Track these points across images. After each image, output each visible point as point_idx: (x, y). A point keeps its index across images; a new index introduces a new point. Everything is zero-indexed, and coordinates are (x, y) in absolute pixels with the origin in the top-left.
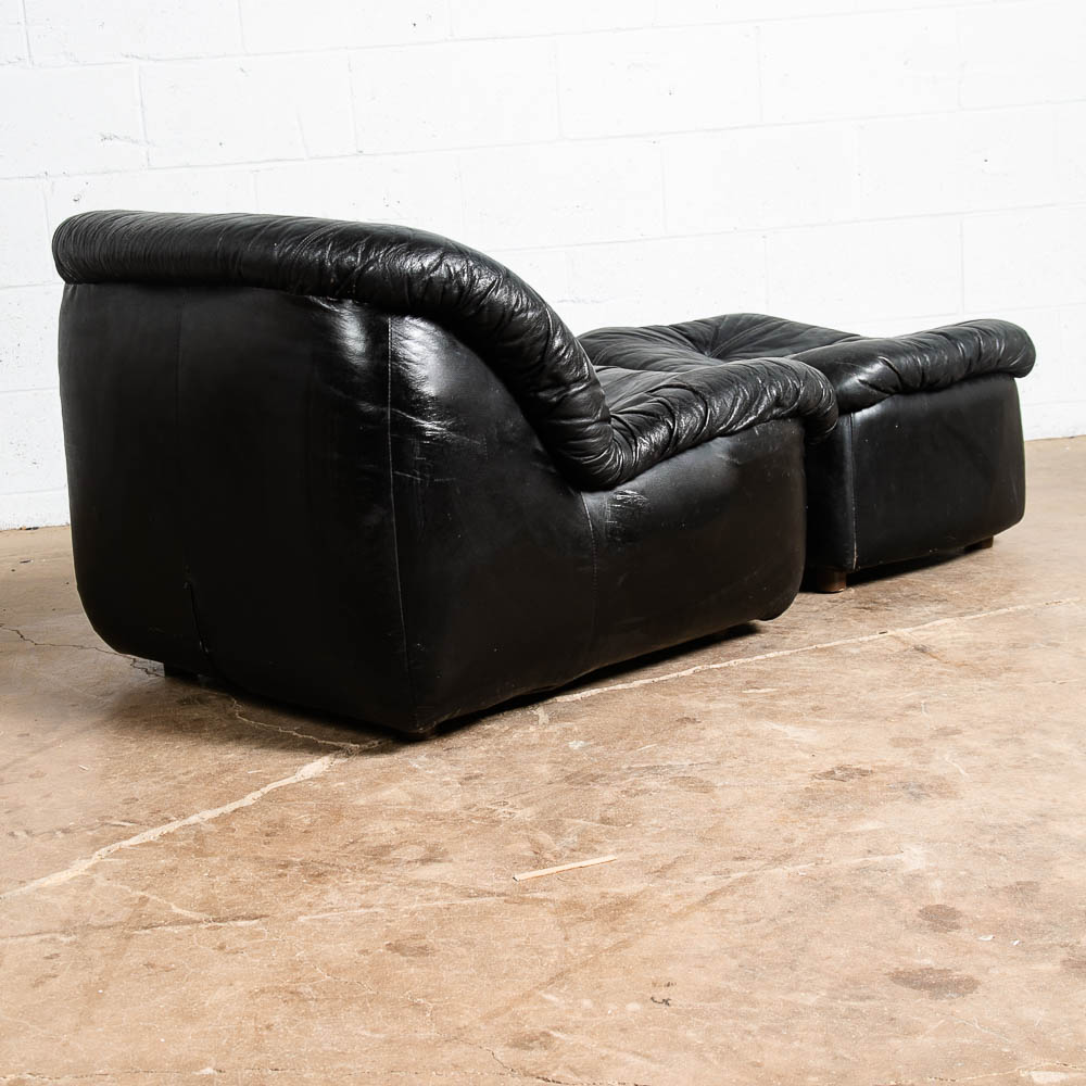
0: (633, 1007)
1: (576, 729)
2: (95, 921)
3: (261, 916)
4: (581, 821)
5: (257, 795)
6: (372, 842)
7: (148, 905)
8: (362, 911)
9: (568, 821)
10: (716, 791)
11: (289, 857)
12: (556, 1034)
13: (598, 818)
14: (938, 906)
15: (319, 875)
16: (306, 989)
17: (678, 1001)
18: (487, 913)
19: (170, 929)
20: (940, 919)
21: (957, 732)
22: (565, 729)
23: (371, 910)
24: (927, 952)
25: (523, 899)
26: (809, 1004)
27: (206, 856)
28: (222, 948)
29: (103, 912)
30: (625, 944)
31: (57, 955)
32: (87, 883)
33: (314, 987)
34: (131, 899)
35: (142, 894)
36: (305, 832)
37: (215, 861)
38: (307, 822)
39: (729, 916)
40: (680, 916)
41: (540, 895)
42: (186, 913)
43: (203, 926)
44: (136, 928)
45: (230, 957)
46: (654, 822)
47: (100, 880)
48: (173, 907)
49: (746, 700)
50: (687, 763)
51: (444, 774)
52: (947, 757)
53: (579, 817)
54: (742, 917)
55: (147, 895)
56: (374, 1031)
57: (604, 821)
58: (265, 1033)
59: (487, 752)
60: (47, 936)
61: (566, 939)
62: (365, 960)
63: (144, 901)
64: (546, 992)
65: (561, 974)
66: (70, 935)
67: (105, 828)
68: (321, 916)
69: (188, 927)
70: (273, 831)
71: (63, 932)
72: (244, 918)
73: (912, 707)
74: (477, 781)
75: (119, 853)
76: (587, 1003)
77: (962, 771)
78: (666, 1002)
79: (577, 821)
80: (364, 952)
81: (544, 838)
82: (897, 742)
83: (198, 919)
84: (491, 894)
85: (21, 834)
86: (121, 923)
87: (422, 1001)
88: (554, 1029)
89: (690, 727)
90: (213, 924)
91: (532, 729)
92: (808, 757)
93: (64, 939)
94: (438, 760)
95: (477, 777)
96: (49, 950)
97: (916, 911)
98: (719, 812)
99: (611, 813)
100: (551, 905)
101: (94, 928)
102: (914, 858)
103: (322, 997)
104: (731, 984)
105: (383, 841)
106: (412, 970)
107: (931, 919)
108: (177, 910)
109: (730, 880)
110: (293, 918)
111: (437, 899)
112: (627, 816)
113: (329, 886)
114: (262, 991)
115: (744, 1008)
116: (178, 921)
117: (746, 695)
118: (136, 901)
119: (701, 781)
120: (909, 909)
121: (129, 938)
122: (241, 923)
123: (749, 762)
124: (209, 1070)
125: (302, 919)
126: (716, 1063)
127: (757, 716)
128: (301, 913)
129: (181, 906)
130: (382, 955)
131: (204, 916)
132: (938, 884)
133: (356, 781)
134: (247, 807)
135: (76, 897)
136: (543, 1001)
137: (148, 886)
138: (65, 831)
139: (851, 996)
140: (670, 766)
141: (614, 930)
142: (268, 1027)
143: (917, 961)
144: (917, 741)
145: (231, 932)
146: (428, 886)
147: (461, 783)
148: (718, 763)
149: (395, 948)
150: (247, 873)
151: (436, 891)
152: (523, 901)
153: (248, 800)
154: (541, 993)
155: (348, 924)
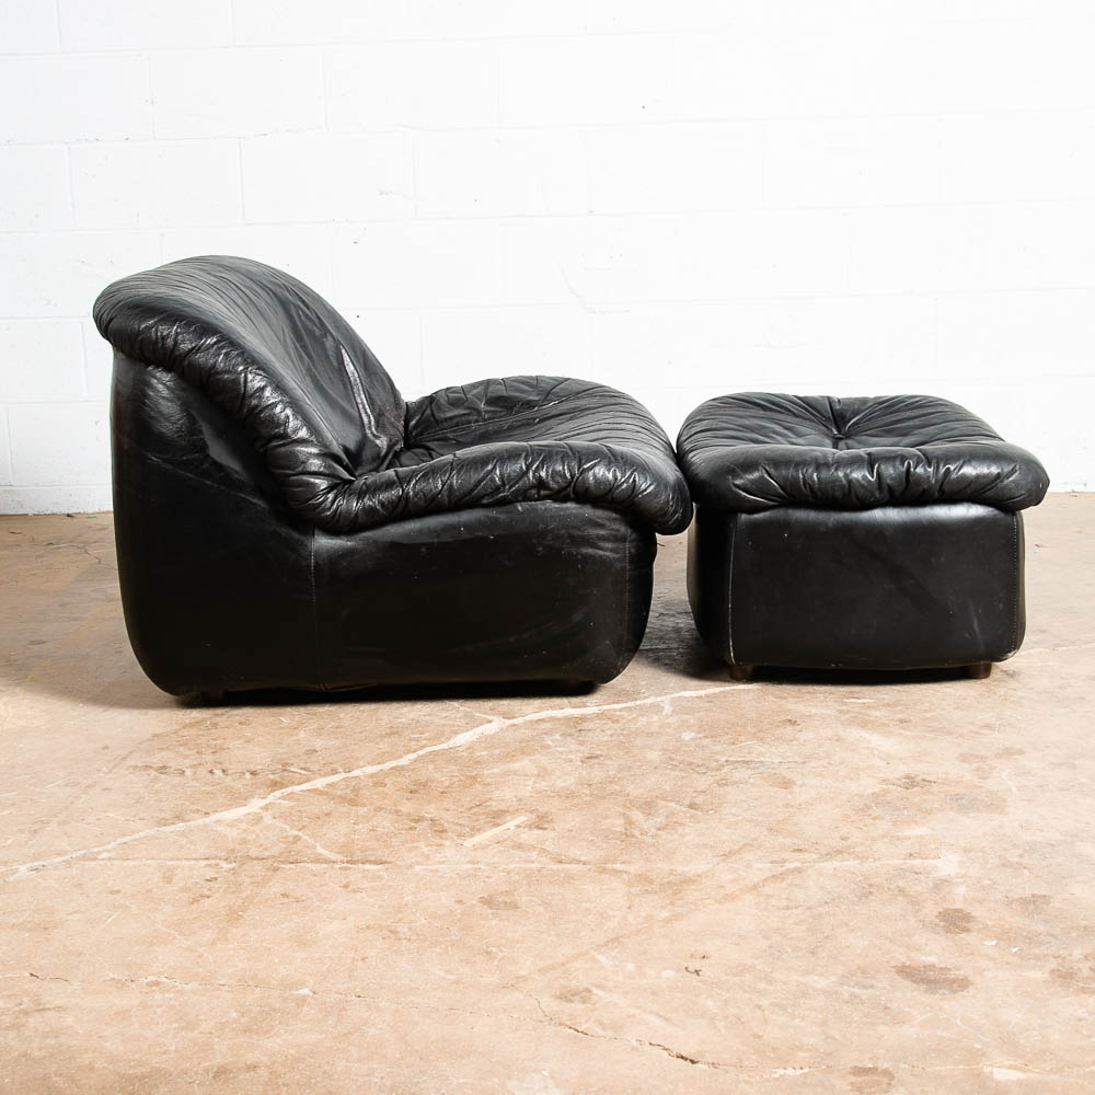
0: (669, 973)
1: (692, 721)
2: (254, 852)
3: (386, 862)
4: (673, 805)
5: (413, 756)
6: (494, 806)
7: (299, 843)
8: (469, 866)
9: (661, 803)
10: (796, 789)
11: (423, 814)
12: (596, 991)
13: (687, 802)
14: (957, 911)
15: (442, 832)
16: (403, 929)
17: (707, 972)
18: (570, 878)
19: (310, 865)
20: (955, 922)
21: (1021, 752)
22: (683, 721)
23: (476, 866)
24: (935, 951)
25: (604, 868)
26: (819, 987)
27: (356, 805)
28: (346, 886)
29: (262, 845)
30: (678, 917)
31: (216, 879)
32: (257, 819)
33: (410, 929)
34: (286, 837)
35: (296, 833)
36: (442, 793)
37: (363, 810)
38: (447, 783)
39: (773, 901)
40: (730, 898)
41: (618, 866)
42: (327, 853)
43: (336, 866)
44: (283, 862)
45: (351, 895)
46: (733, 811)
47: (268, 818)
48: (318, 847)
49: (845, 708)
50: (777, 760)
51: (571, 752)
52: (1004, 775)
53: (671, 801)
54: (784, 903)
55: (300, 834)
56: (448, 972)
57: (692, 806)
58: (360, 963)
59: (611, 735)
60: (213, 862)
61: (629, 908)
62: (459, 909)
63: (297, 839)
64: (599, 953)
65: (617, 939)
66: (230, 862)
67: (285, 774)
68: (433, 868)
69: (325, 866)
70: (418, 789)
71: (226, 859)
72: (371, 862)
73: (988, 726)
74: (596, 761)
75: (290, 796)
76: (630, 966)
77: (1014, 789)
78: (697, 972)
79: (669, 804)
80: (460, 902)
81: (637, 815)
82: (964, 758)
83: (334, 859)
84: (579, 862)
85: (218, 772)
86: (273, 857)
87: (494, 950)
88: (597, 986)
89: (789, 728)
90: (345, 865)
91: (655, 718)
92: (882, 764)
93: (225, 865)
94: (569, 738)
95: (596, 757)
96: (211, 873)
97: (935, 913)
98: (792, 807)
99: (699, 800)
100: (625, 876)
101: (252, 859)
102: (948, 864)
103: (414, 937)
104: (757, 962)
105: (503, 806)
106: (494, 922)
107: (947, 922)
108: (320, 850)
109: (784, 869)
110: (411, 866)
111: (533, 862)
112: (712, 803)
113: (447, 843)
114: (368, 928)
115: (762, 985)
116: (319, 860)
117: (846, 704)
118: (291, 839)
119: (784, 778)
120: (931, 910)
121: (276, 869)
122: (368, 866)
123: (831, 764)
124: (306, 991)
125: (417, 868)
126: (723, 1031)
127: (849, 723)
128: (418, 863)
129: (325, 847)
130: (473, 906)
131: (340, 857)
132: (962, 890)
133: (497, 751)
134: (402, 766)
135: (245, 831)
136: (594, 960)
137: (304, 827)
138: (253, 773)
139: (857, 984)
140: (762, 762)
141: (672, 904)
142: (363, 959)
143: (923, 958)
144: (983, 758)
145: (356, 874)
146: (529, 850)
147: (582, 761)
148: (804, 763)
149: (488, 902)
150: (384, 823)
151: (534, 855)
152: (603, 871)
153: (405, 760)
154: (595, 954)
155: (455, 876)
